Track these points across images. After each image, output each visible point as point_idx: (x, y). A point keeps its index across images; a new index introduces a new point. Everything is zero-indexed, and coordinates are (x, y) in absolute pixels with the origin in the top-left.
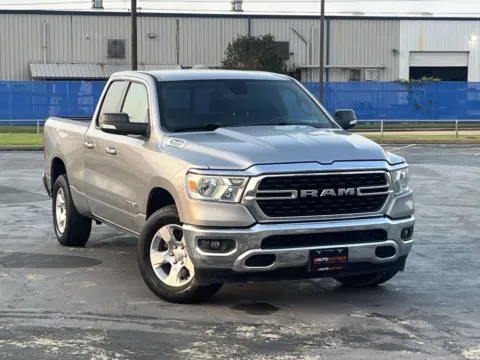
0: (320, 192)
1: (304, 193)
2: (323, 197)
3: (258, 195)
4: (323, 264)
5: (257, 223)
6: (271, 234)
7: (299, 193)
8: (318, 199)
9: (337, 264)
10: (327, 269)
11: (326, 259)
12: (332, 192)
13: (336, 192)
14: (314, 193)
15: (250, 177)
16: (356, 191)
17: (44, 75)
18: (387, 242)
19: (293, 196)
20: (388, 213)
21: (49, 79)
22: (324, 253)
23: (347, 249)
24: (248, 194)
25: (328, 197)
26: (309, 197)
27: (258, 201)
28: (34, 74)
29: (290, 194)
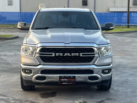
0: (64, 54)
1: (57, 54)
2: (65, 56)
3: (40, 54)
4: (64, 82)
5: (40, 64)
6: (44, 69)
7: (55, 54)
8: (63, 57)
9: (70, 82)
10: (66, 83)
11: (66, 80)
12: (69, 54)
13: (71, 54)
14: (61, 54)
15: (38, 47)
16: (79, 54)
17: (113, 11)
18: (94, 75)
19: (53, 55)
20: (95, 64)
21: (115, 12)
22: (65, 77)
23: (75, 76)
24: (37, 54)
25: (67, 56)
26: (59, 56)
27: (40, 57)
28: (110, 11)
29: (52, 55)
